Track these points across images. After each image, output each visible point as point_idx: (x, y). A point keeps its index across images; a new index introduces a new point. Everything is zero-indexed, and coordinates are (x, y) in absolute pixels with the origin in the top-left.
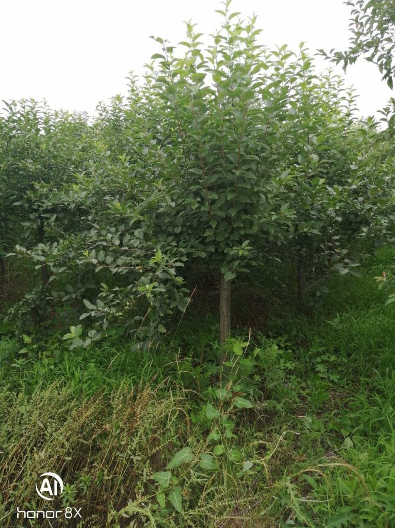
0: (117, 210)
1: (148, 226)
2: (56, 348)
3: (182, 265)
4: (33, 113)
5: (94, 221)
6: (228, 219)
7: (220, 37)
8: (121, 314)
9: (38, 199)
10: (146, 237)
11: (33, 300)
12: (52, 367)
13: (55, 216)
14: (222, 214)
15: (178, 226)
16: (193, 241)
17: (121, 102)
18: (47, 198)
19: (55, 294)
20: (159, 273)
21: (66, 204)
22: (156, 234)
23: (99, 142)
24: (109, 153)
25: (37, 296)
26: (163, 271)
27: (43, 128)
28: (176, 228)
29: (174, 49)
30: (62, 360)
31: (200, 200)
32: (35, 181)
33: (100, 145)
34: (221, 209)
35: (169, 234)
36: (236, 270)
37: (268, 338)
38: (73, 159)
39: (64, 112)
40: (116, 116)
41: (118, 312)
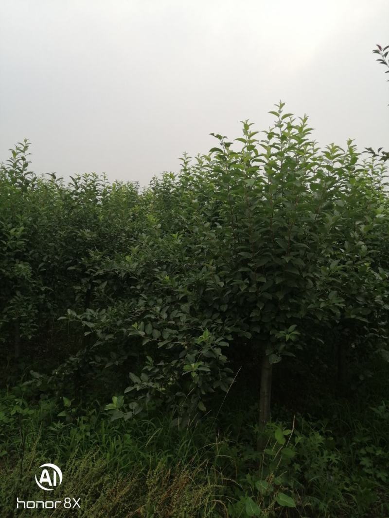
0: (165, 283)
1: (195, 302)
2: (94, 414)
3: (228, 345)
4: (93, 186)
5: (142, 290)
6: (275, 302)
7: (273, 133)
8: (164, 389)
9: (91, 265)
10: (193, 312)
11: (77, 363)
12: (88, 434)
13: (106, 283)
14: (269, 296)
15: (224, 304)
16: (238, 320)
17: (173, 180)
18: (99, 264)
19: (99, 359)
20: (205, 352)
21: (117, 272)
22: (202, 310)
23: (151, 216)
24: (159, 225)
25: (81, 359)
26: (209, 350)
27: (101, 199)
28: (222, 306)
29: (231, 145)
30: (98, 427)
31: (248, 282)
32: (90, 249)
33: (151, 218)
34: (268, 291)
35: (215, 311)
36: (280, 354)
37: (307, 421)
38: (126, 230)
39: (118, 182)
40: (167, 189)
41: (161, 387)
